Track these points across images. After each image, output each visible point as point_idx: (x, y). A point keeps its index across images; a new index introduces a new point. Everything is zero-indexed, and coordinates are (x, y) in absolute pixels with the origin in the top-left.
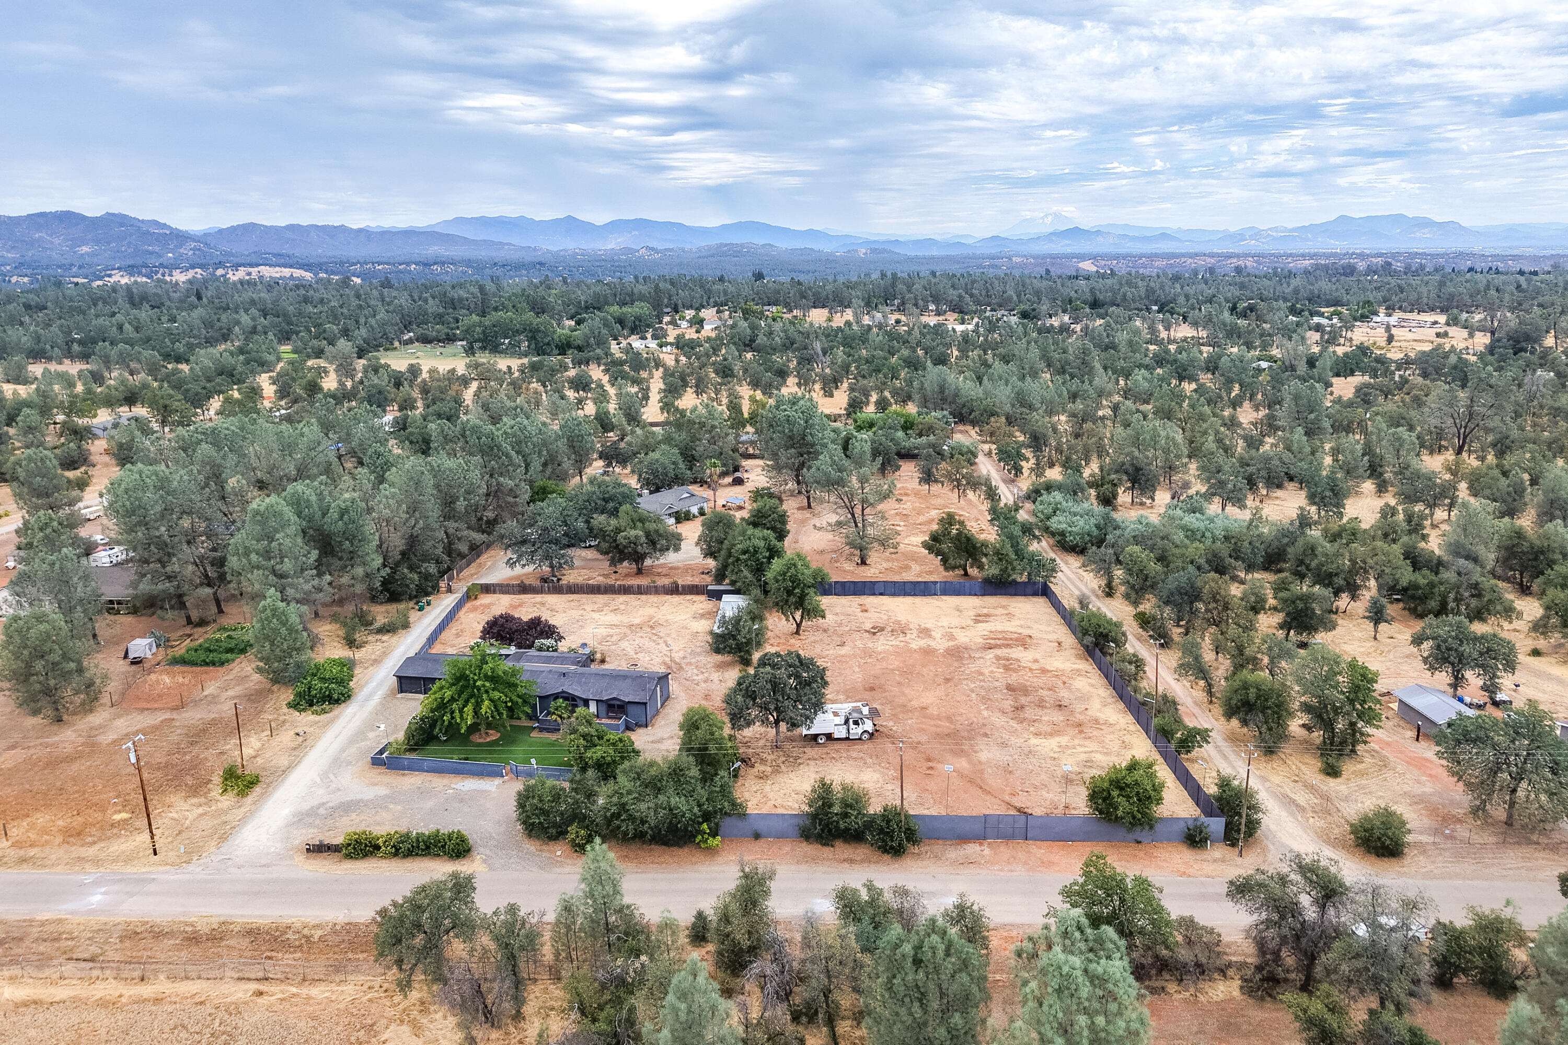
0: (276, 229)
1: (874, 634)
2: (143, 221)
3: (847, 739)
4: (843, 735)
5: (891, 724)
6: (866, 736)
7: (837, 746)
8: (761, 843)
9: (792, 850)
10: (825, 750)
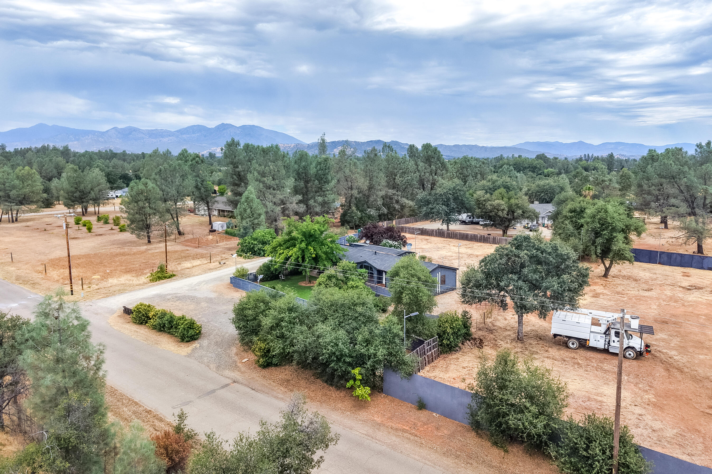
0: (449, 146)
1: (690, 289)
2: (403, 144)
3: (606, 351)
4: (601, 345)
5: (673, 353)
6: (631, 353)
7: (590, 354)
8: (423, 415)
9: (452, 436)
10: (573, 355)
